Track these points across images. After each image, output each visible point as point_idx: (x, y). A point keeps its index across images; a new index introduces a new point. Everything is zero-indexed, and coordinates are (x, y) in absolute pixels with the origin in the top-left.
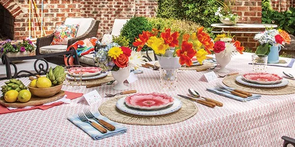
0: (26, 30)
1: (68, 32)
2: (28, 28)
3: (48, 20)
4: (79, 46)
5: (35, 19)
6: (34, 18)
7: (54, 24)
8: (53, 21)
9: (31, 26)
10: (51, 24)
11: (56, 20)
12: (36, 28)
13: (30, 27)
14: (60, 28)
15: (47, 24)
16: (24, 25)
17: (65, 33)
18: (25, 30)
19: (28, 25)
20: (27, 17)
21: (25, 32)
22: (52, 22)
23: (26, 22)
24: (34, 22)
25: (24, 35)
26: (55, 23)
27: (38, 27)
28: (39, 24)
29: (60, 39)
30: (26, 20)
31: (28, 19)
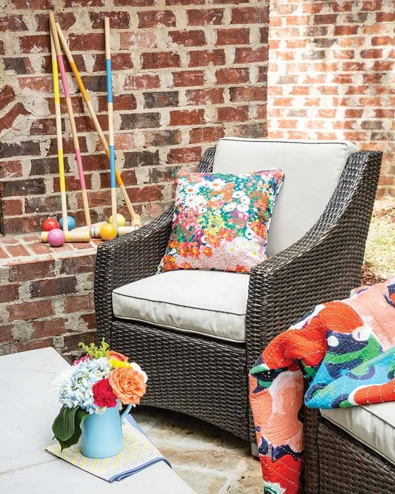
0: (50, 191)
1: (235, 213)
2: (57, 181)
3: (139, 140)
4: (333, 341)
5: (82, 141)
6: (76, 135)
7: (163, 157)
8: (156, 143)
9: (67, 169)
10: (149, 159)
11: (172, 138)
12: (88, 179)
13: (62, 175)
14: (196, 188)
15: (131, 159)
16: (38, 167)
17: (225, 215)
18: (42, 190)
19: (55, 169)
20: (45, 131)
21: (43, 197)
22: (152, 149)
23: (43, 155)
24: (80, 154)
25: (42, 209)
26: (164, 151)
27: (96, 175)
28: (101, 162)
29: (200, 243)
30: (44, 147)
31: (54, 143)
